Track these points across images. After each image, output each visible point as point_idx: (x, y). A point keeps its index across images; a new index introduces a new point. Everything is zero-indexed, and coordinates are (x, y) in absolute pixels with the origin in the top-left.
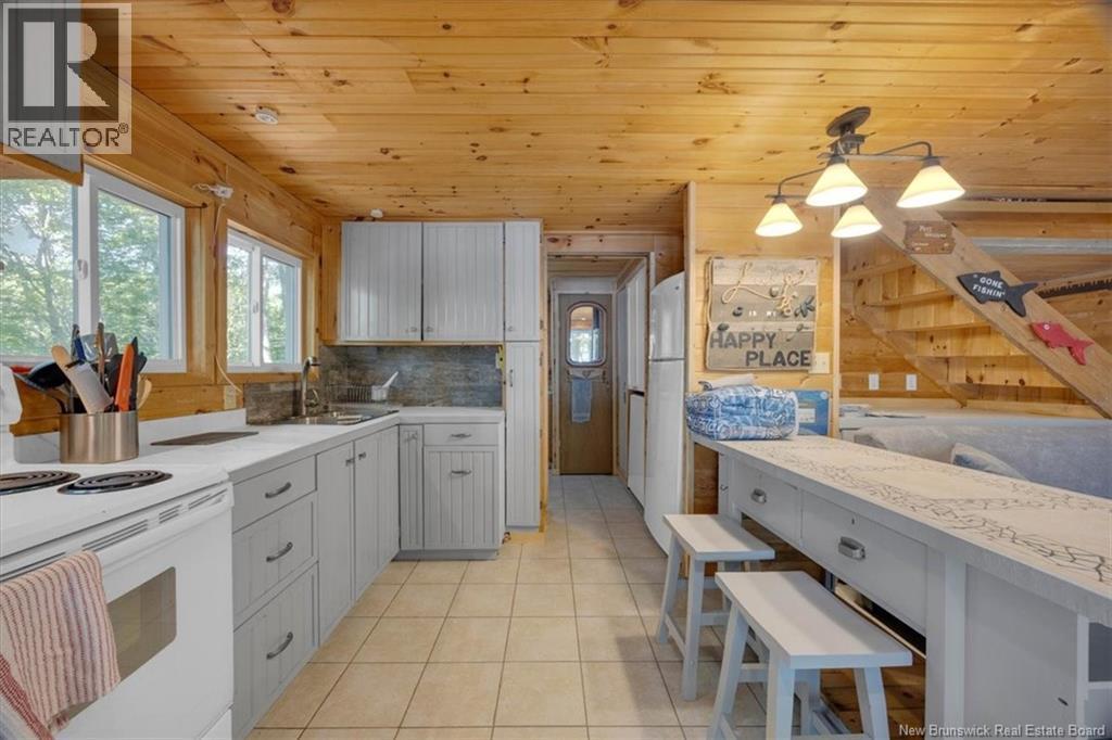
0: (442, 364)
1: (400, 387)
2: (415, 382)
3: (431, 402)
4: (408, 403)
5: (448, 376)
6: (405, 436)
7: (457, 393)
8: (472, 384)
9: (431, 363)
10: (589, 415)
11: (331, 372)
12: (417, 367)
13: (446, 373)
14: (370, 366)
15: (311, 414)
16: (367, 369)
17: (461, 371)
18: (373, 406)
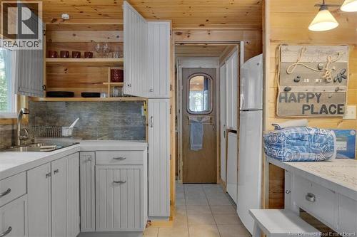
0: (108, 113)
1: (81, 128)
2: (90, 124)
3: (101, 137)
4: (85, 138)
5: (111, 120)
6: (83, 159)
7: (117, 131)
8: (126, 125)
9: (100, 112)
10: (201, 145)
11: (36, 118)
12: (91, 115)
13: (110, 118)
14: (62, 114)
15: (23, 145)
16: (60, 116)
17: (119, 117)
18: (63, 140)
